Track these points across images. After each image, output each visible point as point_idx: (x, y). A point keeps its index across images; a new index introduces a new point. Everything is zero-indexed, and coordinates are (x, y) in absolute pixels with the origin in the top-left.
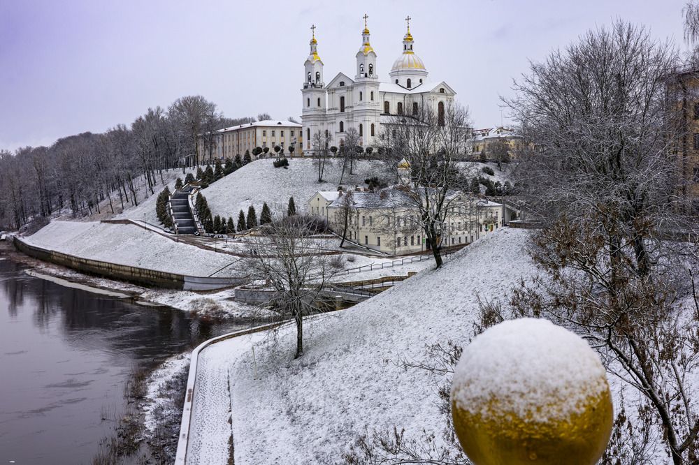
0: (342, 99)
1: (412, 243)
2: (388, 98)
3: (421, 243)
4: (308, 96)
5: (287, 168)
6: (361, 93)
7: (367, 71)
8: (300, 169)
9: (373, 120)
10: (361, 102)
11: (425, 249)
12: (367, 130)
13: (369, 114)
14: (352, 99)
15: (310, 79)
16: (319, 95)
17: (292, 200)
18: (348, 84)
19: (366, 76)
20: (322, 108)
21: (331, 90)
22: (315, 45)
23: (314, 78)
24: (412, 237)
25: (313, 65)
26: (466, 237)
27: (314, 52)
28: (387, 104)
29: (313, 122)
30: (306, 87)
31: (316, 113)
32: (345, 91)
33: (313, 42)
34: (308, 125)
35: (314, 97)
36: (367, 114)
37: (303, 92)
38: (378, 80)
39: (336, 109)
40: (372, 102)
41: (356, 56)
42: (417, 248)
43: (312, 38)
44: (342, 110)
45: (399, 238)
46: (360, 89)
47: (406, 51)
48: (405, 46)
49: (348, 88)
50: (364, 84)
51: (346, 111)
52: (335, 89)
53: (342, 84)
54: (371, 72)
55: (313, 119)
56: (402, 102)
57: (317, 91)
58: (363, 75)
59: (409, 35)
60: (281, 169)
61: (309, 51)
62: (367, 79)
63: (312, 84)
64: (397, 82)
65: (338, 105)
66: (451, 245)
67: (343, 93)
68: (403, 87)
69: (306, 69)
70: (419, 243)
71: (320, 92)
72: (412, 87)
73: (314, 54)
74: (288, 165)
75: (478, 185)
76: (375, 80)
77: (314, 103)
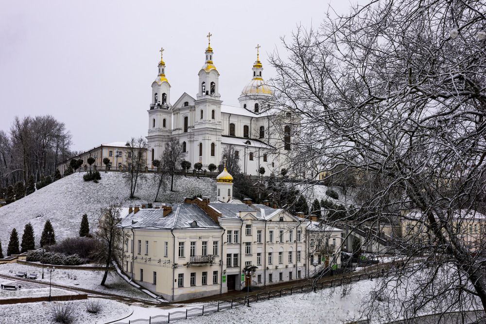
0: (186, 119)
1: (204, 282)
2: (233, 120)
3: (219, 282)
4: (154, 116)
5: (97, 182)
6: (202, 111)
7: (209, 89)
8: (113, 183)
9: (213, 139)
10: (202, 121)
11: (225, 289)
12: (207, 149)
13: (210, 132)
14: (194, 118)
15: (156, 101)
16: (164, 116)
17: (85, 218)
18: (191, 104)
19: (207, 94)
20: (167, 128)
21: (176, 111)
22: (162, 67)
23: (160, 99)
24: (205, 274)
25: (160, 85)
26: (291, 273)
27: (162, 74)
28: (232, 127)
29: (157, 142)
30: (152, 108)
31: (161, 134)
32: (188, 111)
33: (162, 64)
34: (152, 145)
35: (159, 117)
36: (207, 132)
37: (150, 113)
38: (221, 99)
39: (180, 129)
40: (212, 121)
41: (199, 75)
42: (211, 288)
43: (160, 61)
44: (186, 131)
45: (181, 275)
46: (201, 107)
47: (255, 77)
48: (255, 72)
49: (191, 107)
50: (204, 101)
51: (189, 130)
52: (179, 110)
53: (186, 104)
54: (213, 91)
55: (157, 139)
56: (249, 125)
57: (163, 112)
58: (204, 94)
59: (259, 62)
60: (91, 183)
61: (157, 73)
62: (208, 97)
63: (159, 105)
64: (245, 106)
65: (182, 126)
66: (267, 283)
67: (187, 113)
68: (250, 111)
69: (153, 90)
70: (215, 281)
71: (166, 112)
72: (260, 111)
73: (161, 75)
74: (100, 178)
75: (319, 208)
76: (217, 99)
77: (159, 124)
